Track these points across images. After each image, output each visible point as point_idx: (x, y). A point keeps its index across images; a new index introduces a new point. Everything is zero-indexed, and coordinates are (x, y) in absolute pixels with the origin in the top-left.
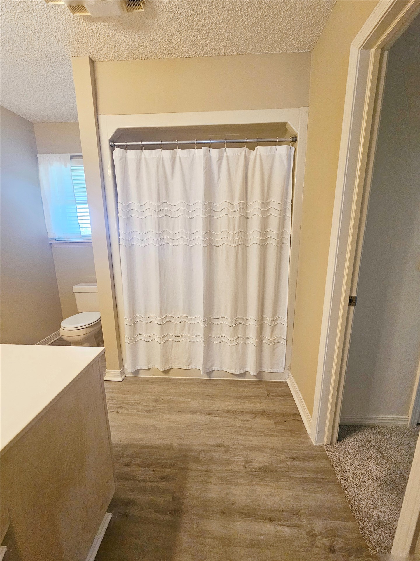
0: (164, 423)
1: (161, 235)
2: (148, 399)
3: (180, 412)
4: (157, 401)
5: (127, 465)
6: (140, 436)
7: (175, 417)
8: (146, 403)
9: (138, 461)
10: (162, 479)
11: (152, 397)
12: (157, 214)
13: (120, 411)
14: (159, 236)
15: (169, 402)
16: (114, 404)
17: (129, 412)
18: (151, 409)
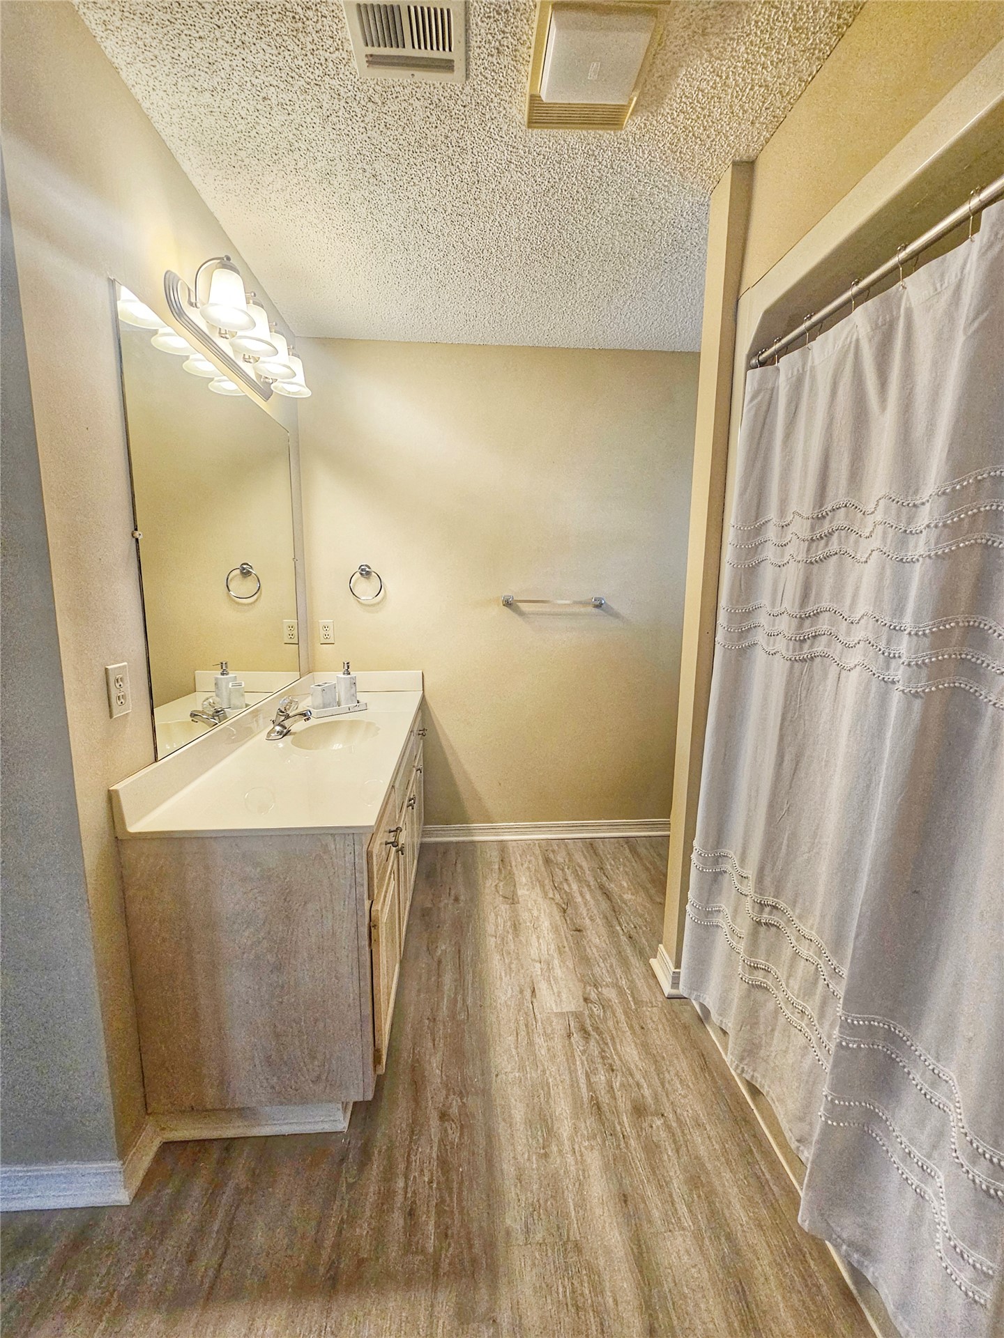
0: (570, 1159)
1: (807, 622)
2: (638, 1085)
3: (625, 1201)
4: (639, 1110)
5: (444, 1116)
6: (519, 1113)
7: (598, 1188)
8: (622, 1085)
9: (454, 1136)
10: (411, 1214)
11: (647, 1092)
12: (806, 549)
13: (576, 1037)
14: (800, 626)
15: (652, 1149)
16: (591, 1016)
17: (578, 1059)
18: (605, 1108)
